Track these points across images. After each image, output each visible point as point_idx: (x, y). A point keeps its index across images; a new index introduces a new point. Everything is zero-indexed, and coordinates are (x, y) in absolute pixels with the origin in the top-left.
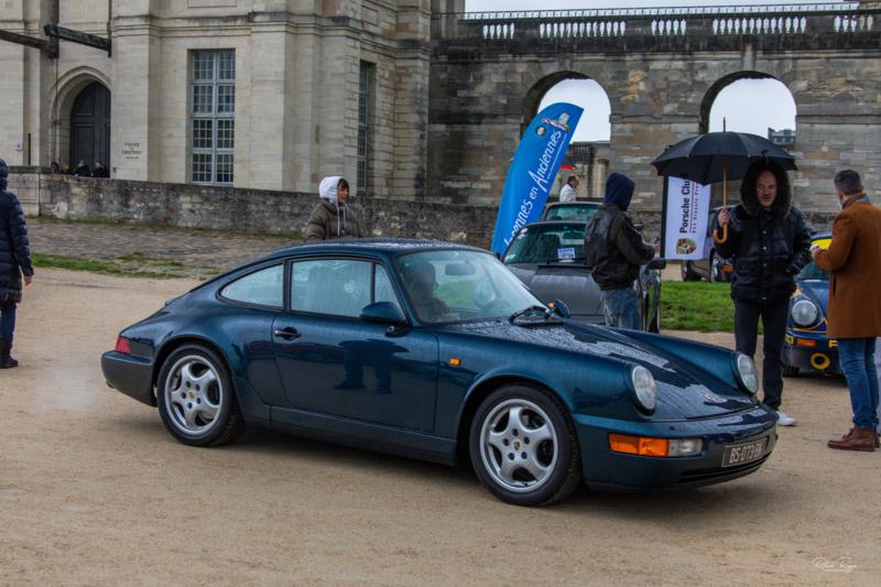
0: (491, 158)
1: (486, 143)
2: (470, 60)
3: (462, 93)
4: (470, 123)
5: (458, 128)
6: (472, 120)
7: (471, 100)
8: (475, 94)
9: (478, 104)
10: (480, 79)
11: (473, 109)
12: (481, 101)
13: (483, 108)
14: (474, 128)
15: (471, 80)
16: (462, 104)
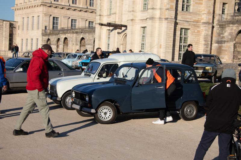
0: (226, 53)
1: (226, 49)
2: (224, 26)
3: (221, 36)
4: (222, 43)
5: (220, 45)
6: (223, 43)
7: (223, 37)
8: (224, 36)
9: (225, 38)
10: (225, 32)
11: (223, 40)
12: (225, 37)
13: (225, 39)
14: (223, 45)
15: (224, 32)
16: (222, 38)
